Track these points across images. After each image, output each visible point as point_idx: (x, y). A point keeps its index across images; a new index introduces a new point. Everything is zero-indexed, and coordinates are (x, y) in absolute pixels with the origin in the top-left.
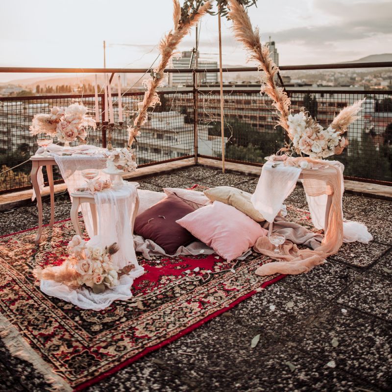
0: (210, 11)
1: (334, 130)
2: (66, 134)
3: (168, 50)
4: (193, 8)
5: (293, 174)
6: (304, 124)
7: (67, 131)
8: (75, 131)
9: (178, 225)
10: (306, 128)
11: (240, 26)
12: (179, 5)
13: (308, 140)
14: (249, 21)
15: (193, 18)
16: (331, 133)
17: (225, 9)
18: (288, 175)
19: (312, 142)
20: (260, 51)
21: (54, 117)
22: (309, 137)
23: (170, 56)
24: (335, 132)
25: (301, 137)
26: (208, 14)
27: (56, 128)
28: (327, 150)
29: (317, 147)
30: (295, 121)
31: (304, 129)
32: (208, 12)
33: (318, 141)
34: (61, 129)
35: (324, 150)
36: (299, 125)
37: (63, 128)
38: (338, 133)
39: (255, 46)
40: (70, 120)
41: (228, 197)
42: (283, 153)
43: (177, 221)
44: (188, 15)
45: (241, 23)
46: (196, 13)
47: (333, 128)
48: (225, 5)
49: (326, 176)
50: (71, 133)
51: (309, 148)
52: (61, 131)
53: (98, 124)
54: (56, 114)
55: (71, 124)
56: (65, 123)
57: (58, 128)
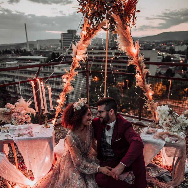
2: (18, 120)
6: (167, 113)
8: (24, 118)
10: (168, 115)
13: (170, 124)
16: (184, 120)
19: (172, 125)
20: (137, 58)
21: (9, 111)
22: (171, 122)
25: (165, 120)
27: (11, 118)
29: (175, 128)
30: (162, 110)
31: (167, 116)
33: (176, 125)
34: (14, 118)
36: (164, 113)
40: (19, 112)
49: (181, 147)
50: (21, 120)
52: (14, 120)
53: (37, 113)
54: (9, 109)
55: (20, 114)
56: (16, 114)
57: (12, 118)
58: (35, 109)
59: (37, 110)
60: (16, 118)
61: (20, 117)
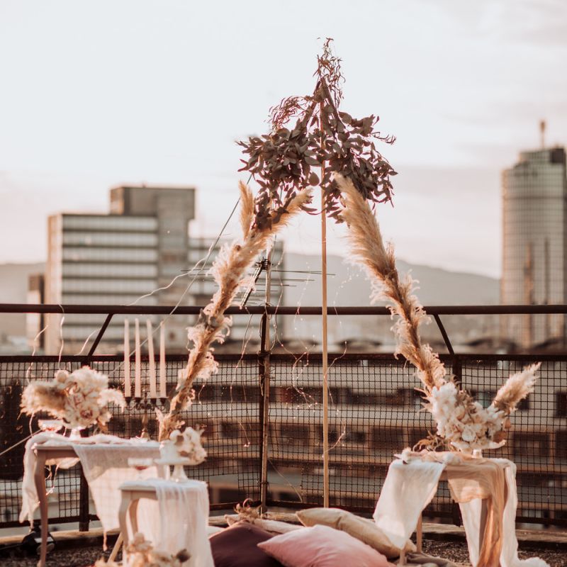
0: (308, 206)
1: (497, 409)
2: (82, 412)
3: (232, 277)
4: (279, 202)
5: (432, 472)
6: (453, 400)
7: (84, 408)
8: (95, 409)
9: (262, 550)
10: (456, 406)
11: (362, 237)
12: (251, 195)
13: (457, 423)
14: (378, 230)
15: (277, 220)
16: (491, 413)
17: (336, 203)
18: (426, 473)
19: (463, 426)
20: (396, 284)
21: (62, 387)
23: (236, 286)
24: (496, 412)
25: (448, 421)
26: (304, 213)
27: (64, 404)
28: (485, 438)
29: (470, 433)
30: (441, 397)
31: (453, 408)
32: (304, 209)
33: (472, 424)
34: (73, 404)
35: (480, 438)
36: (447, 402)
37: (76, 404)
38: (502, 412)
39: (387, 274)
40: (86, 392)
41: (337, 519)
42: (424, 447)
43: (259, 545)
44: (269, 215)
45: (363, 233)
46: (283, 211)
47: (496, 406)
48: (337, 198)
49: (479, 472)
50: (89, 412)
51: (458, 435)
52: (73, 408)
53: (128, 400)
54: (64, 382)
55: (87, 398)
56: (80, 395)
57: (69, 403)
58: (122, 389)
59: (128, 394)
60: (78, 406)
61: (87, 404)
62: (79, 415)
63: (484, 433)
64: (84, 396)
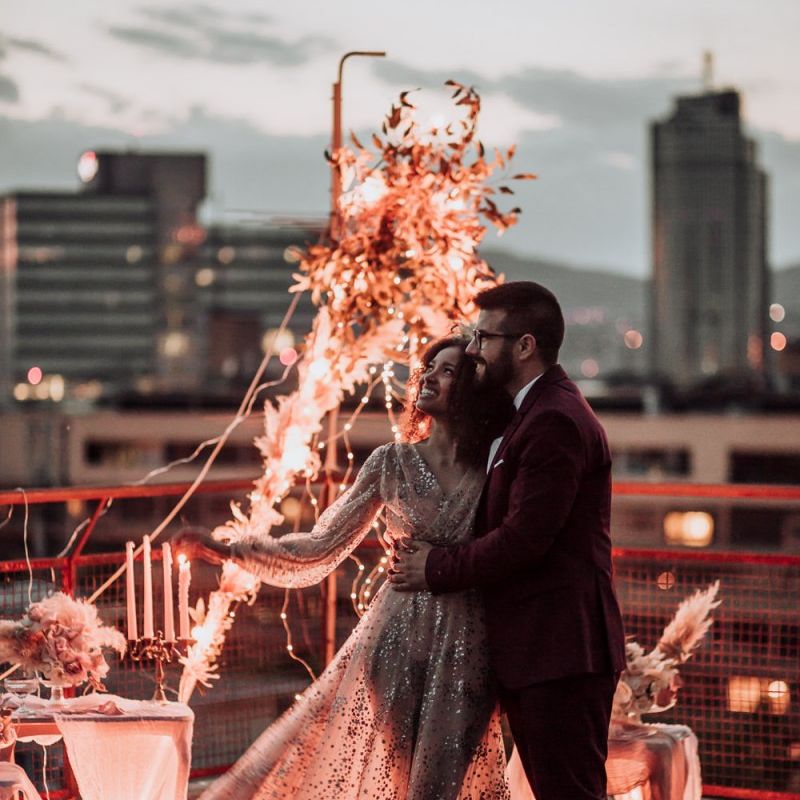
1: (663, 655)
2: (66, 665)
7: (68, 659)
8: (85, 657)
16: (654, 662)
24: (662, 660)
27: (40, 654)
28: (645, 698)
34: (53, 654)
35: (638, 697)
37: (58, 653)
38: (670, 661)
40: (72, 634)
47: (662, 651)
50: (75, 664)
52: (54, 660)
53: (131, 644)
54: (40, 621)
55: (73, 644)
56: (63, 640)
57: (47, 652)
58: (125, 633)
59: (133, 634)
60: (60, 656)
61: (74, 653)
62: (62, 670)
63: (644, 691)
64: (70, 640)
